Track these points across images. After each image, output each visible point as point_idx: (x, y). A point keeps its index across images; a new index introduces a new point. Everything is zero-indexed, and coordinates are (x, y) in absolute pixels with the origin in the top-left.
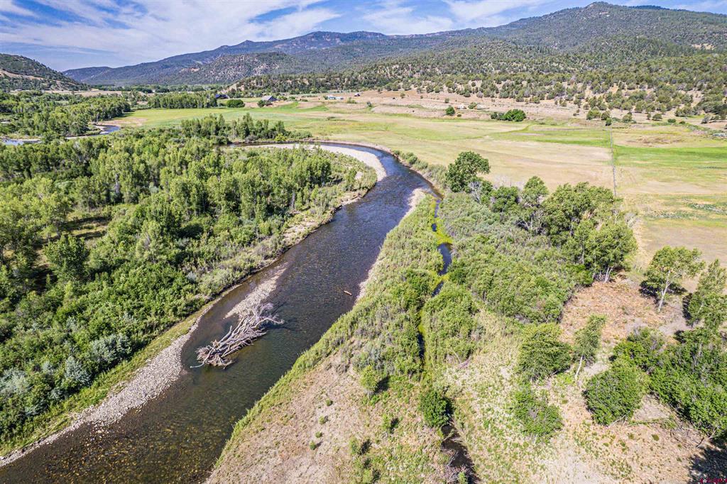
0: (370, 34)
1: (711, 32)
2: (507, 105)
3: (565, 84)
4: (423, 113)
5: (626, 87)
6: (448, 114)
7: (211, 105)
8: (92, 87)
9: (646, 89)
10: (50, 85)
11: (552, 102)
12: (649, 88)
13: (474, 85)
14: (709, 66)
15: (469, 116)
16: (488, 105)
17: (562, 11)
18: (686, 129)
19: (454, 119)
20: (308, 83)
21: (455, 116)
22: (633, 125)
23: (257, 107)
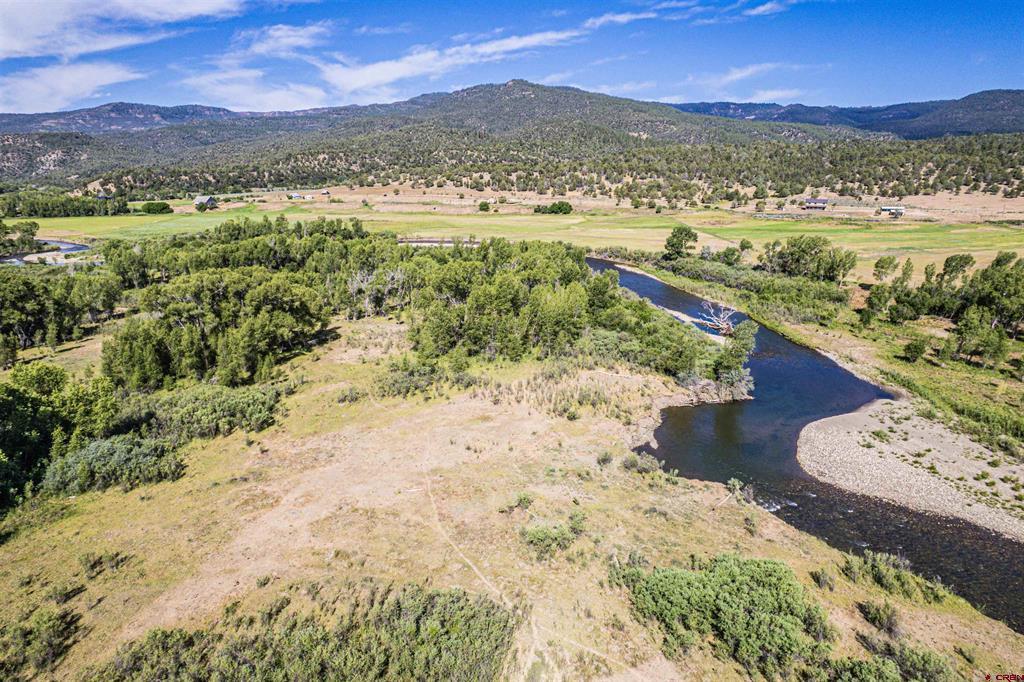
0: (209, 109)
4: (450, 210)
6: (481, 209)
7: (121, 212)
16: (533, 199)
17: (475, 87)
19: (490, 214)
20: (213, 181)
21: (492, 212)
23: (195, 211)
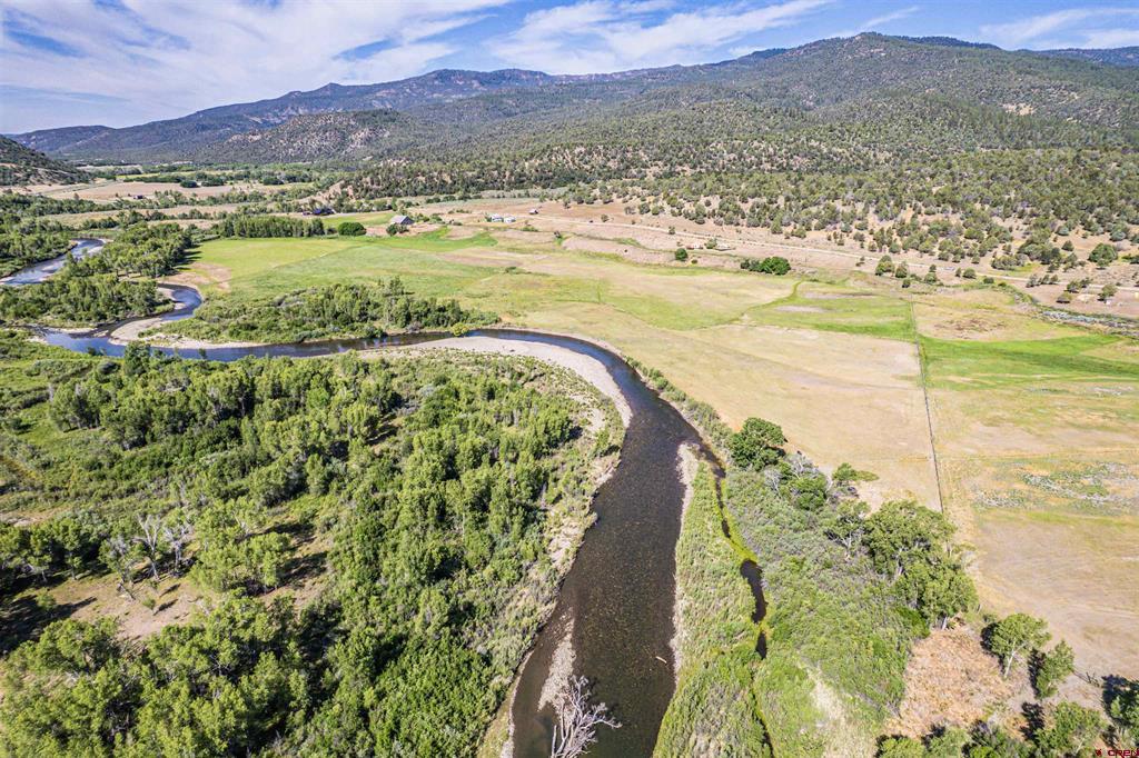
0: (526, 72)
1: (1028, 86)
2: (761, 243)
3: (838, 204)
4: (641, 256)
5: (923, 210)
6: (678, 259)
7: (315, 232)
8: (96, 176)
9: (950, 215)
10: (29, 176)
11: (822, 234)
12: (954, 212)
13: (708, 204)
14: (1031, 173)
15: (708, 263)
17: (815, 44)
18: (1007, 299)
19: (687, 268)
20: (450, 182)
21: (689, 263)
22: (939, 289)
23: (385, 234)
